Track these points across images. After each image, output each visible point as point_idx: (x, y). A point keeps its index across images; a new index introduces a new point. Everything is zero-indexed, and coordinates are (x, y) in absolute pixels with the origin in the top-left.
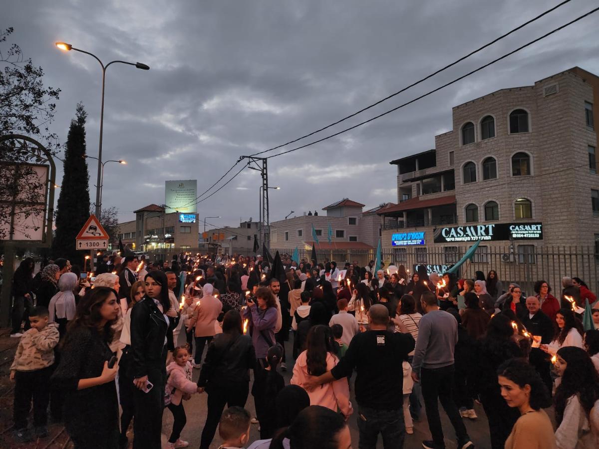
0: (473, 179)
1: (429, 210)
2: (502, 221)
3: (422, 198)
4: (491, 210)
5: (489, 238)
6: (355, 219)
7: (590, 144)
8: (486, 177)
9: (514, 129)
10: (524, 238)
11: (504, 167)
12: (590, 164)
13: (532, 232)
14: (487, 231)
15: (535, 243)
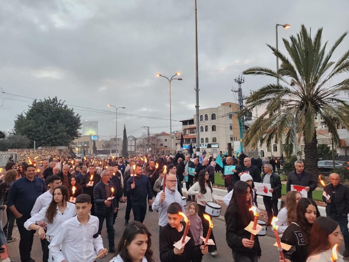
0: (203, 131)
1: (191, 139)
2: (210, 143)
3: (190, 135)
4: (207, 139)
5: (206, 147)
6: (167, 139)
7: (231, 123)
8: (206, 130)
9: (213, 119)
10: (214, 148)
11: (210, 128)
12: (230, 128)
13: (216, 146)
14: (206, 145)
15: (217, 149)
